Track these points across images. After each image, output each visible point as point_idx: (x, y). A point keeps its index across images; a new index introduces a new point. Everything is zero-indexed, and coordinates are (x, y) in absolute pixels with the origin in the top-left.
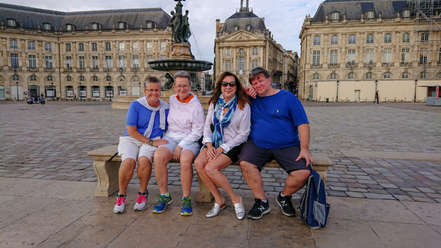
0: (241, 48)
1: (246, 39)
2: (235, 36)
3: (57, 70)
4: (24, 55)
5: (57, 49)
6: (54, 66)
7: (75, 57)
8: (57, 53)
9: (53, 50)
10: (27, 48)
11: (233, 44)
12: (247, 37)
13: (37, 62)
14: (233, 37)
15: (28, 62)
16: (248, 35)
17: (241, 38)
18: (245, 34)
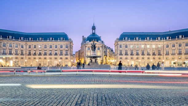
3: (25, 55)
4: (14, 49)
5: (25, 47)
6: (24, 53)
7: (32, 50)
8: (25, 48)
9: (24, 47)
10: (15, 47)
13: (18, 52)
15: (15, 52)
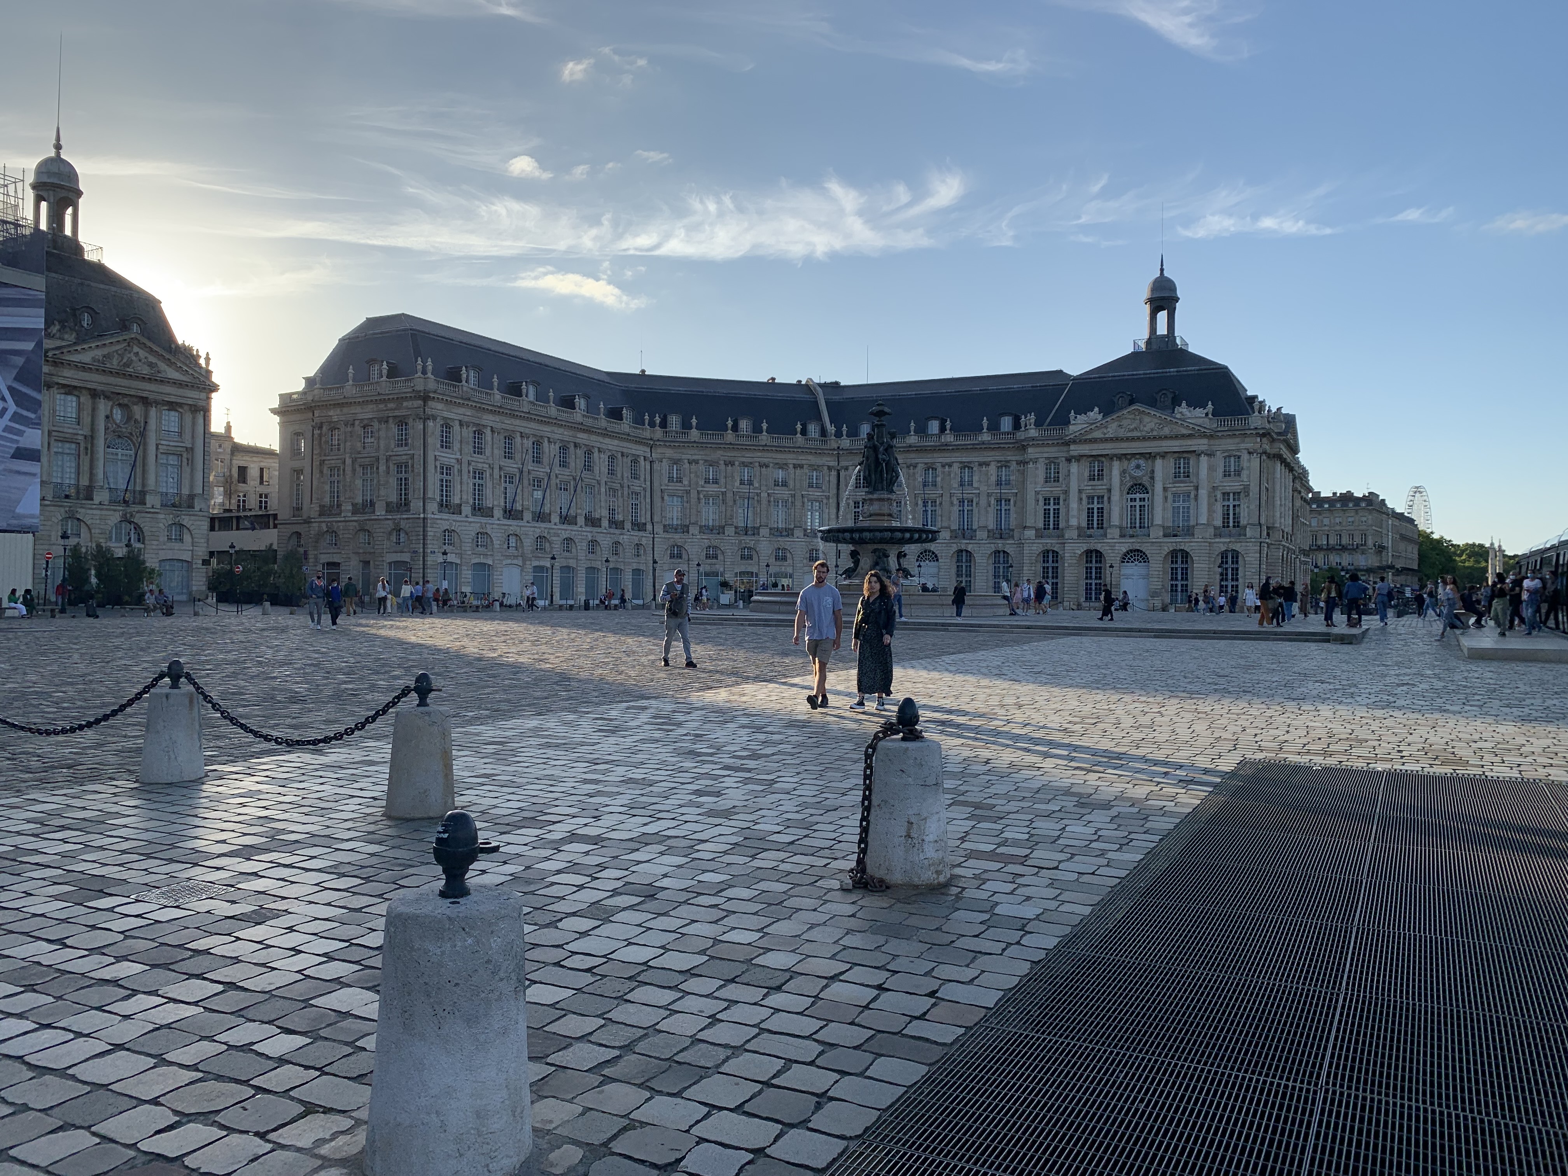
0: (125, 401)
1: (146, 370)
2: (105, 351)
11: (95, 380)
12: (151, 365)
14: (99, 353)
16: (152, 359)
17: (127, 365)
18: (142, 354)
